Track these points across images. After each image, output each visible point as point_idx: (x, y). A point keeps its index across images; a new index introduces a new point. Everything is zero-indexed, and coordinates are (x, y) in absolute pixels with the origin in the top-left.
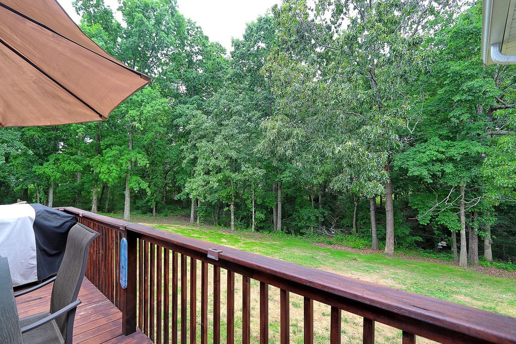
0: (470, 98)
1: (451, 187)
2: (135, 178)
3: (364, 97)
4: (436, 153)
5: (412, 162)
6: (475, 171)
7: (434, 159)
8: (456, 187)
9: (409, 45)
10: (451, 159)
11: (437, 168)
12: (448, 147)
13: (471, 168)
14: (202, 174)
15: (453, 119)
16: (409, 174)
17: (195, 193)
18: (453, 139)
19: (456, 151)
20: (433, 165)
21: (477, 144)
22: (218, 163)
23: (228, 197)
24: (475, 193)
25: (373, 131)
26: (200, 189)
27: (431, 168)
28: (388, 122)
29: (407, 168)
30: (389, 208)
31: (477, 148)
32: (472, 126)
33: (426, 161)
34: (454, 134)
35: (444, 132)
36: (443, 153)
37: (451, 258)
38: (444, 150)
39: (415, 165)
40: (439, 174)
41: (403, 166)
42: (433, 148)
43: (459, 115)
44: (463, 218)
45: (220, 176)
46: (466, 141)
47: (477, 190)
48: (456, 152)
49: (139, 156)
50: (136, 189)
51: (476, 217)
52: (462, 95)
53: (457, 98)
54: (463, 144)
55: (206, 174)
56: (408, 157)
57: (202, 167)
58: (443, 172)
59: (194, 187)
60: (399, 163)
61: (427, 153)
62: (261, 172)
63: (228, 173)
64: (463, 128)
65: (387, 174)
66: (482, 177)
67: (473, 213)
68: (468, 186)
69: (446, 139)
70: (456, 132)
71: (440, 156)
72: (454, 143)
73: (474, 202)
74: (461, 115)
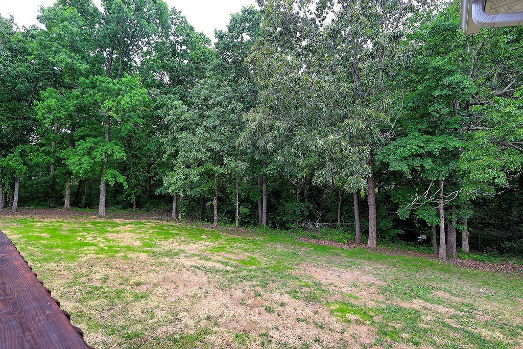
0: (450, 93)
1: (431, 181)
2: (111, 171)
3: (347, 90)
4: (417, 148)
5: (393, 157)
6: (452, 165)
7: (415, 153)
8: (435, 181)
9: (391, 39)
10: (430, 154)
11: (417, 163)
12: (427, 141)
13: (449, 162)
14: (182, 167)
16: (390, 169)
17: (173, 187)
18: (432, 134)
19: (435, 145)
20: (413, 160)
21: (455, 139)
22: (200, 156)
23: (211, 191)
24: (453, 187)
25: (355, 125)
26: (179, 183)
27: (411, 163)
28: (370, 116)
29: (388, 163)
30: (371, 202)
31: (454, 143)
32: (450, 121)
33: (407, 156)
34: (433, 129)
35: (424, 127)
36: (422, 147)
37: (431, 250)
38: (423, 145)
39: (396, 160)
40: (419, 169)
41: (384, 161)
42: (413, 143)
43: (437, 109)
44: (442, 212)
45: (201, 169)
46: (444, 136)
47: (455, 184)
48: (435, 147)
49: (116, 148)
50: (112, 183)
51: (454, 210)
52: (442, 90)
53: (437, 93)
54: (441, 139)
55: (186, 167)
56: (389, 151)
57: (181, 160)
58: (422, 167)
59: (173, 180)
60: (381, 158)
61: (408, 147)
62: (244, 166)
63: (209, 165)
64: (441, 123)
65: (369, 169)
66: (459, 171)
67: (451, 207)
68: (446, 180)
69: (425, 134)
70: (435, 127)
71: (422, 151)
72: (433, 137)
73: (452, 196)
74: (440, 109)
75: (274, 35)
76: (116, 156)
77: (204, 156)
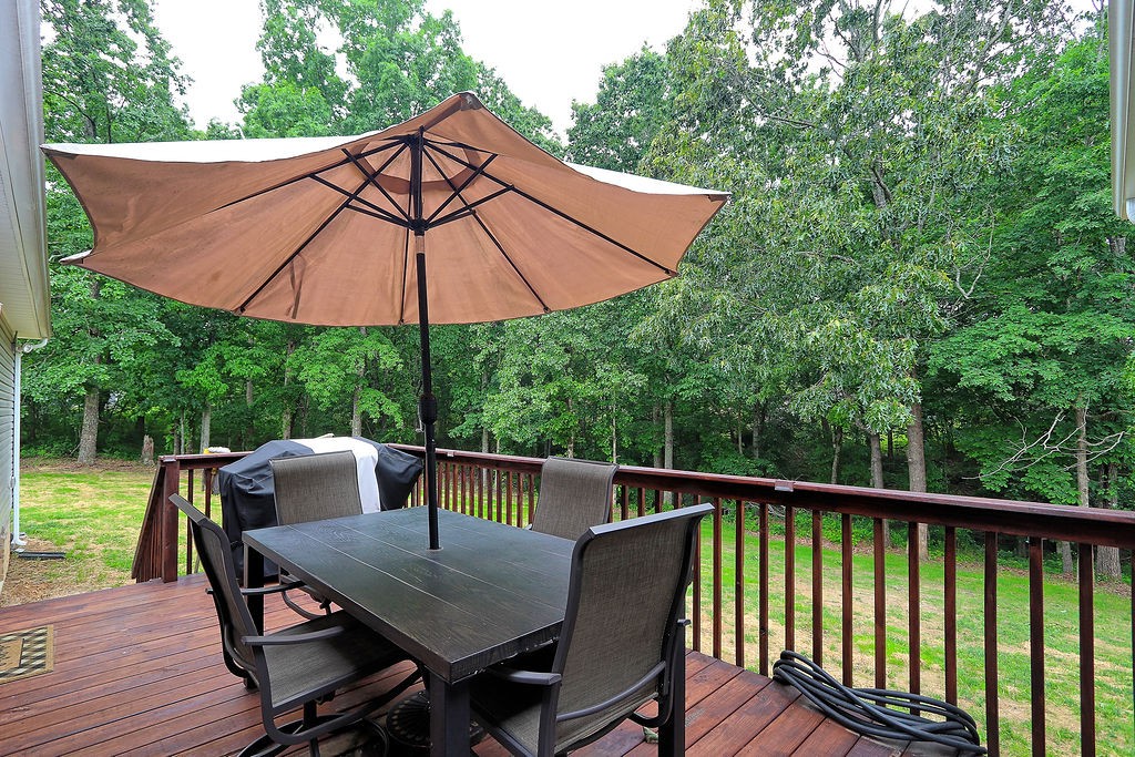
0: (1096, 225)
1: (1055, 410)
2: (373, 393)
3: (867, 225)
4: (1021, 340)
5: (968, 358)
6: (1108, 377)
7: (1017, 351)
8: (1066, 412)
9: (960, 120)
10: (1054, 352)
11: (1025, 369)
12: (1047, 326)
13: (1099, 370)
14: (516, 385)
15: (1057, 269)
16: (963, 383)
17: (502, 423)
18: (1058, 309)
19: (1067, 332)
20: (1015, 364)
21: (1113, 320)
22: (551, 361)
23: (564, 435)
24: (1111, 425)
25: (884, 296)
26: (514, 416)
27: (1012, 370)
28: (916, 279)
29: (958, 371)
30: (915, 456)
31: (1113, 328)
32: (1102, 282)
33: (999, 357)
34: (1061, 298)
35: (1038, 293)
36: (1035, 338)
37: (1057, 566)
38: (1038, 333)
39: (975, 365)
40: (1029, 383)
41: (949, 367)
42: (1014, 328)
43: (1067, 261)
44: (1084, 479)
45: (553, 389)
46: (1087, 313)
47: (1116, 418)
48: (1065, 337)
49: (384, 348)
50: (375, 416)
51: (1113, 476)
52: (1079, 219)
53: (1064, 226)
54: (1082, 319)
55: (523, 384)
56: (959, 348)
57: (515, 369)
58: (1037, 378)
59: (502, 411)
60: (941, 361)
61: (1003, 339)
62: (640, 380)
63: (568, 381)
64: (1080, 286)
65: (915, 385)
66: (1125, 389)
67: (1106, 468)
68: (1094, 409)
69: (1042, 309)
70: (1067, 294)
71: (1030, 346)
72: (1061, 317)
73: (1110, 444)
74: (1074, 260)
75: (695, 111)
76: (385, 364)
77: (558, 362)
